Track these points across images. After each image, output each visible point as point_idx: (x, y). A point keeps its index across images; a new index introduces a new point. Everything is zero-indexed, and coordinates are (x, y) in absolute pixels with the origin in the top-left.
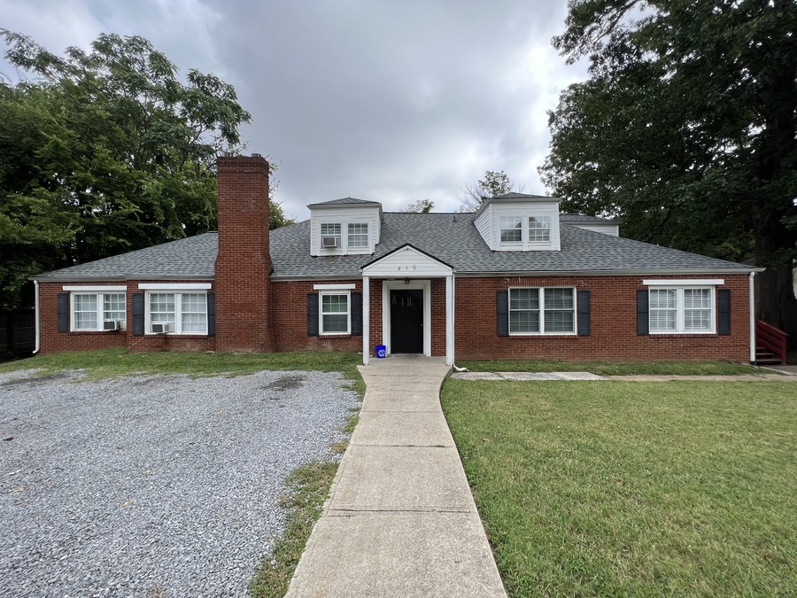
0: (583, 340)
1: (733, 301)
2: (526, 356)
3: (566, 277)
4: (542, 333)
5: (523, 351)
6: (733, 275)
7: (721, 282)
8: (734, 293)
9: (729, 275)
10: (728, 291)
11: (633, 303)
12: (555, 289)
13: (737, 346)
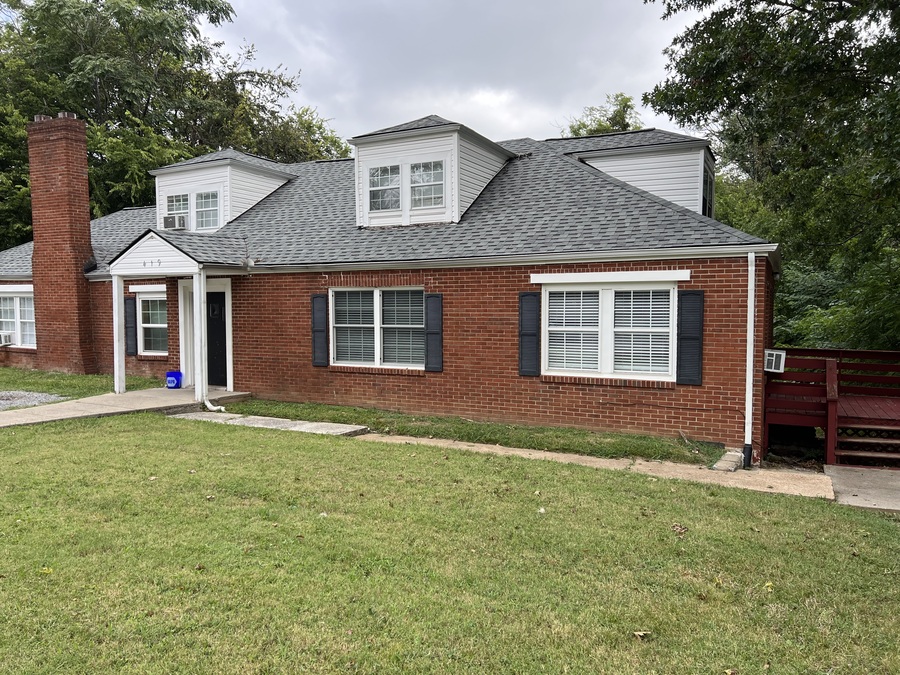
0: (433, 379)
1: (709, 315)
2: (352, 401)
3: (408, 271)
4: (377, 364)
5: (347, 392)
6: (713, 260)
7: (684, 275)
8: (713, 299)
9: (704, 261)
10: (700, 295)
11: (514, 316)
12: (399, 292)
13: (716, 409)
